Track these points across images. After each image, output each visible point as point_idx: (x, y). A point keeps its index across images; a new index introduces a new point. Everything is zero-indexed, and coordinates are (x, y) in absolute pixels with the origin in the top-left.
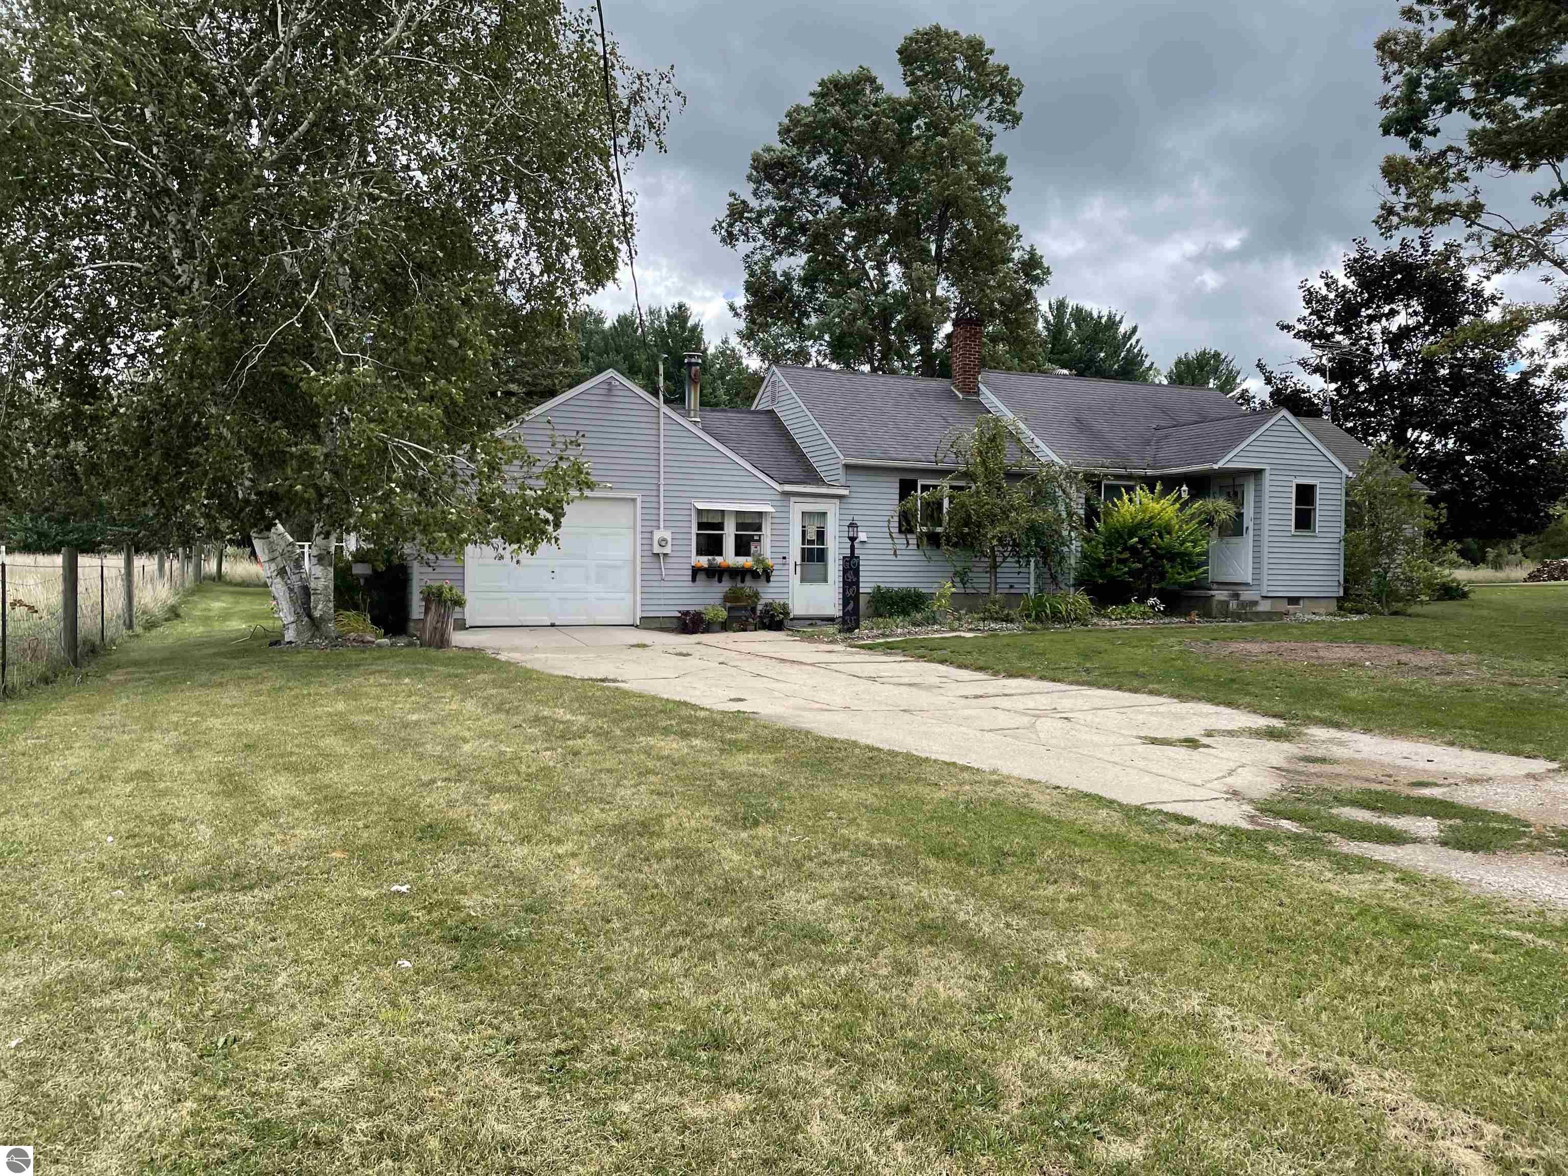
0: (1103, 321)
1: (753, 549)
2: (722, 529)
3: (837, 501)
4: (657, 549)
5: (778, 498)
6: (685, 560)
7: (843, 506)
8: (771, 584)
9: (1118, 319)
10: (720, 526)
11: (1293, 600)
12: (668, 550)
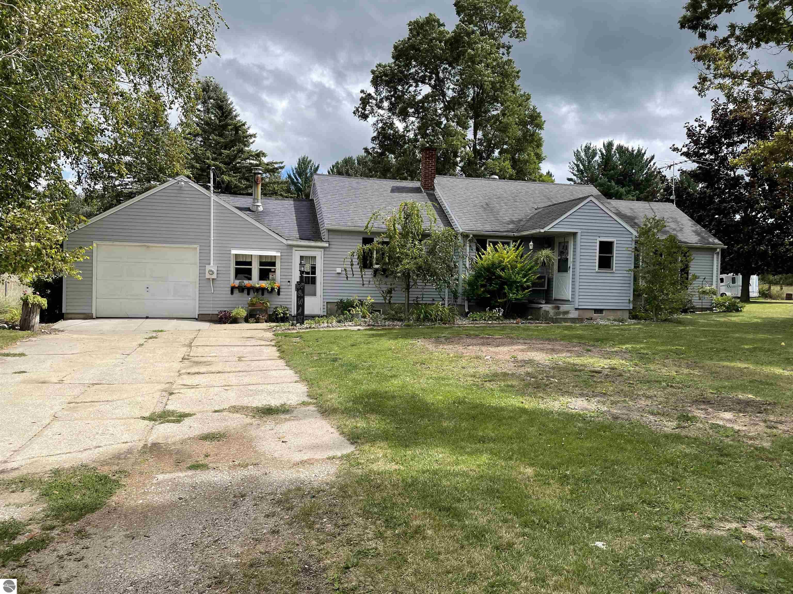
0: (635, 153)
1: (271, 276)
2: (251, 265)
3: (322, 250)
4: (208, 276)
5: (286, 247)
6: (226, 282)
7: (326, 253)
8: (280, 296)
9: (643, 152)
10: (250, 263)
11: (598, 311)
12: (214, 276)
